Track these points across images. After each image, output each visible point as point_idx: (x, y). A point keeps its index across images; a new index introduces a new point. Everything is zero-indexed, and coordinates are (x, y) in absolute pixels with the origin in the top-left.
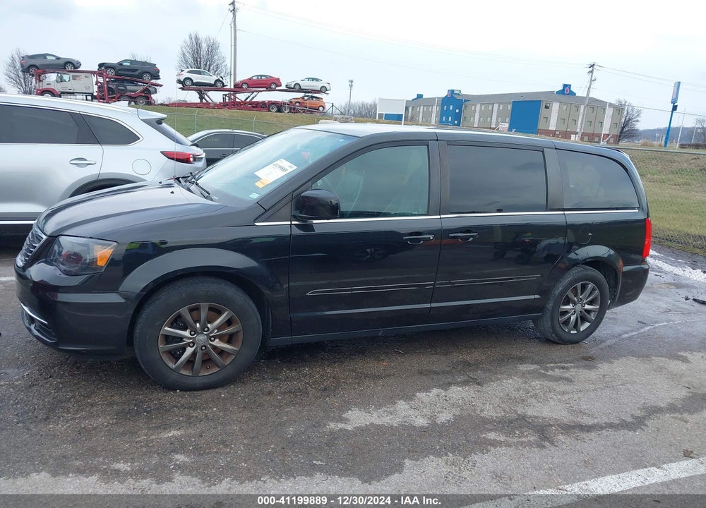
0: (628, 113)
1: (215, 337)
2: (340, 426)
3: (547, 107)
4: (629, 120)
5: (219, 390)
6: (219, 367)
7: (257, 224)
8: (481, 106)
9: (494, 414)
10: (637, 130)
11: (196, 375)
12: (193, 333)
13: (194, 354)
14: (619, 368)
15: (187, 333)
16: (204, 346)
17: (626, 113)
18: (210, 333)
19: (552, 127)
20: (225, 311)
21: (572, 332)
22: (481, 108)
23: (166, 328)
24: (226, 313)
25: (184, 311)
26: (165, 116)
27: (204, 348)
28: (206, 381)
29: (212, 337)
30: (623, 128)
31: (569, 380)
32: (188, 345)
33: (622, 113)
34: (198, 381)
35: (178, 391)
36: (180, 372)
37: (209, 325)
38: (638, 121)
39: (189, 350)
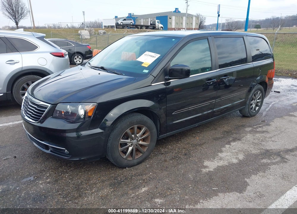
0: (201, 19)
1: (140, 140)
2: (208, 170)
3: (170, 18)
4: (202, 21)
5: (143, 164)
6: (142, 153)
7: (152, 85)
8: (143, 20)
9: (257, 152)
10: (205, 26)
11: (134, 159)
12: (131, 140)
13: (132, 150)
14: (277, 123)
15: (129, 141)
16: (136, 145)
17: (200, 19)
18: (138, 139)
19: (173, 27)
20: (143, 127)
21: (254, 112)
22: (143, 21)
23: (122, 140)
24: (144, 128)
25: (128, 131)
26: (45, 35)
27: (136, 146)
28: (138, 161)
29: (139, 140)
30: (200, 25)
31: (267, 132)
32: (130, 146)
33: (199, 19)
34: (135, 161)
35: (127, 168)
36: (128, 159)
37: (137, 135)
38: (205, 22)
39: (130, 149)
